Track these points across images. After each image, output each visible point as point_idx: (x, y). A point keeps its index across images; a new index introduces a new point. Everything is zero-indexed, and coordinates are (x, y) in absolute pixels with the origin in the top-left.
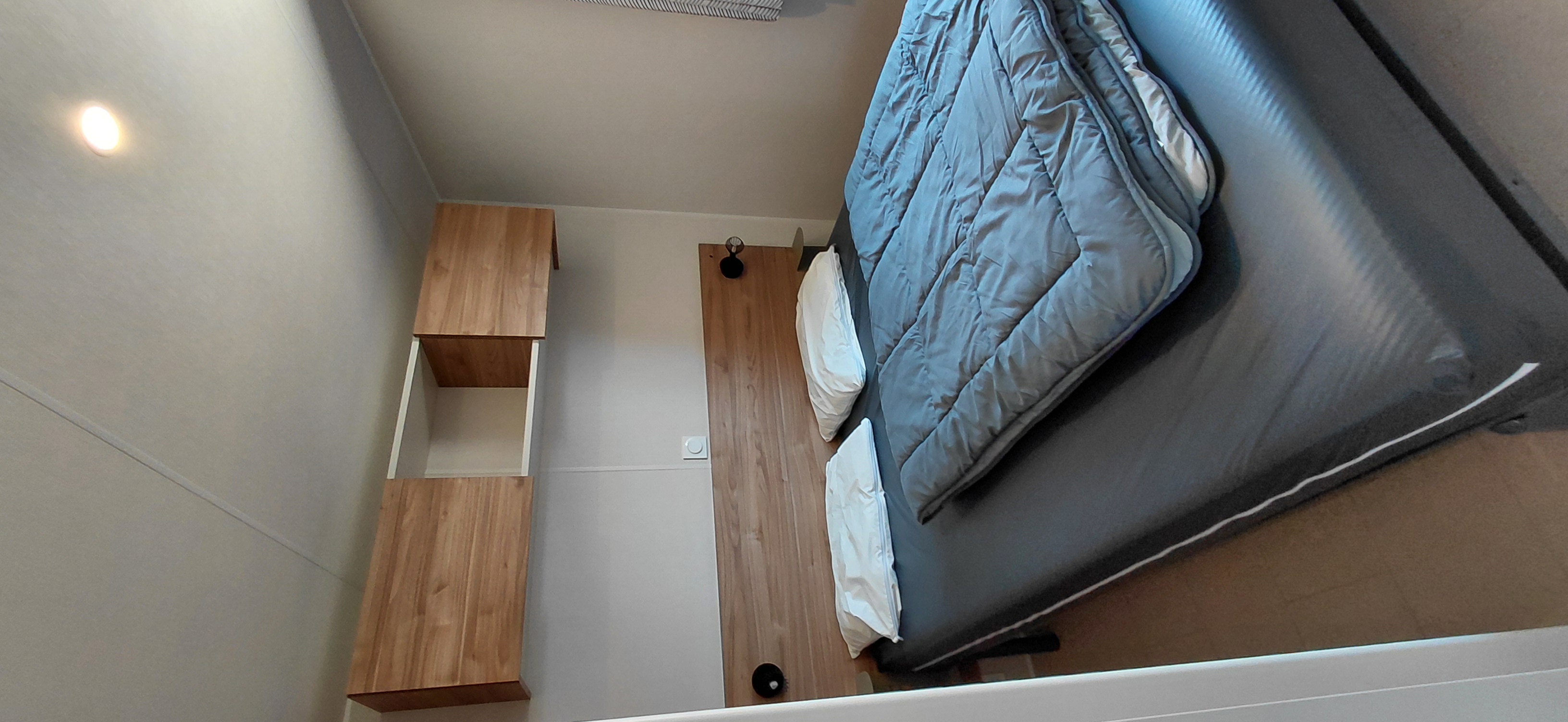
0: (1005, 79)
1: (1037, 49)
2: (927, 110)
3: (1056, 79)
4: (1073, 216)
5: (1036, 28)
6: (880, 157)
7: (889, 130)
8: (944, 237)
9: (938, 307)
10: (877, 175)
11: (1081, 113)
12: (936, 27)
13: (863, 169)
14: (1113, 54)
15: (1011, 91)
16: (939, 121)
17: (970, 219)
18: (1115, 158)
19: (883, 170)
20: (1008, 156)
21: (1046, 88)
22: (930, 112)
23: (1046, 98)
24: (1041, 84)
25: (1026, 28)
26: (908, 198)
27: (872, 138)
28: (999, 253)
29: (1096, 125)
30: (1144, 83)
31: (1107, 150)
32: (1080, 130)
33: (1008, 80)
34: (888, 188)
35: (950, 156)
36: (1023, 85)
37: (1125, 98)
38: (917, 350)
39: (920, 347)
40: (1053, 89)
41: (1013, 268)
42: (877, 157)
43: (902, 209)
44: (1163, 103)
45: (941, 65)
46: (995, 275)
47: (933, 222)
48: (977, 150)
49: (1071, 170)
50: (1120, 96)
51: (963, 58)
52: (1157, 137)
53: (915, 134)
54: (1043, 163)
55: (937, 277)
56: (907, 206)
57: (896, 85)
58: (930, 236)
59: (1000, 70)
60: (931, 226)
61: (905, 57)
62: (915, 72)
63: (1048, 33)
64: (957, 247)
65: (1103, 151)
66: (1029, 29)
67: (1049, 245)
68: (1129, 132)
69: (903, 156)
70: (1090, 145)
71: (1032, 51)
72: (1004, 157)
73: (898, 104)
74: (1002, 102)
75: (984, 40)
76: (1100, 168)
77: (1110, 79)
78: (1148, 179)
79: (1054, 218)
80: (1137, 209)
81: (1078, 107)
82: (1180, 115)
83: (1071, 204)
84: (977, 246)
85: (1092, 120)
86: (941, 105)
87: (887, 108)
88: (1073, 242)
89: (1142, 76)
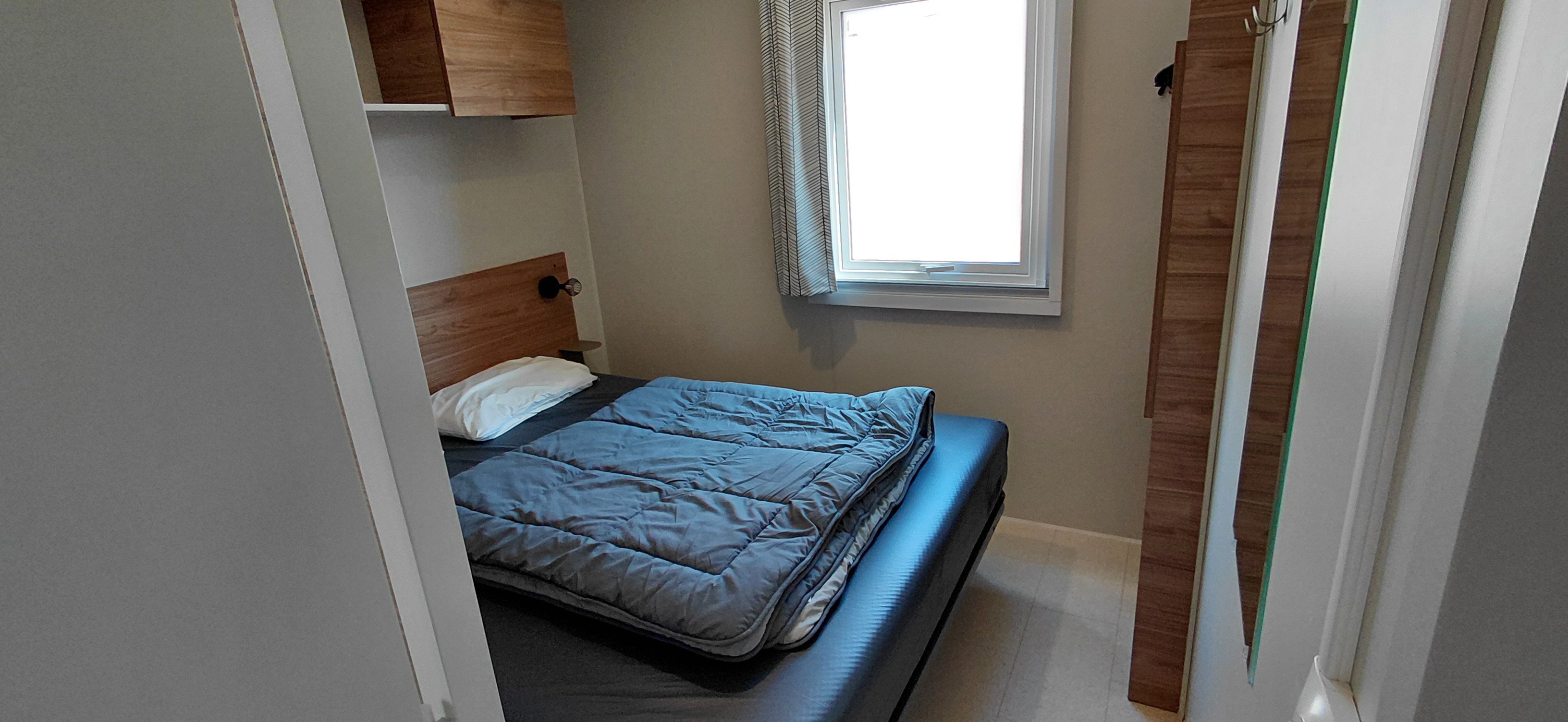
0: (811, 479)
1: (840, 494)
2: (758, 429)
3: (826, 514)
4: (741, 560)
5: (852, 488)
6: (705, 401)
7: (729, 403)
8: (670, 471)
9: (610, 484)
10: (689, 403)
11: (812, 538)
12: (819, 420)
13: (688, 390)
14: (849, 548)
15: (804, 486)
16: (754, 441)
17: (696, 487)
18: (794, 572)
19: (696, 406)
20: (757, 499)
21: (818, 509)
22: (757, 431)
23: (812, 511)
24: (820, 504)
25: (849, 482)
26: (684, 433)
27: (717, 391)
28: (684, 517)
29: (809, 551)
30: (840, 574)
31: (797, 564)
32: (801, 542)
33: (810, 482)
34: (684, 414)
35: (733, 457)
36: (814, 493)
37: (829, 565)
38: (558, 478)
39: (562, 480)
40: (819, 514)
41: (679, 530)
42: (705, 399)
43: (672, 431)
44: (834, 591)
45: (795, 430)
46: (666, 519)
47: (678, 459)
48: (751, 475)
49: (772, 546)
50: (829, 561)
51: (807, 445)
52: (812, 596)
53: (736, 424)
54: (766, 526)
55: (634, 475)
56: (677, 434)
57: (765, 400)
58: (665, 460)
59: (814, 473)
60: (675, 458)
61: (788, 401)
62: (781, 412)
63: (852, 498)
64: (667, 483)
65: (795, 562)
66: (850, 484)
67: (712, 551)
68: (811, 576)
69: (715, 420)
70: (795, 552)
71: (838, 491)
72: (756, 496)
73: (752, 405)
74: (794, 482)
75: (827, 457)
76: (785, 565)
77: (837, 550)
78: (787, 601)
79: (734, 547)
80: (767, 600)
81: (815, 535)
82: (830, 605)
83: (750, 554)
84: (680, 499)
85: (811, 547)
86: (766, 439)
87: (746, 397)
88: (724, 566)
89: (845, 571)
